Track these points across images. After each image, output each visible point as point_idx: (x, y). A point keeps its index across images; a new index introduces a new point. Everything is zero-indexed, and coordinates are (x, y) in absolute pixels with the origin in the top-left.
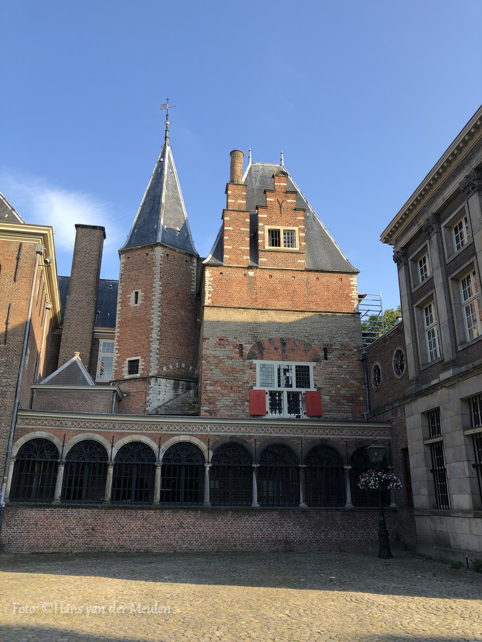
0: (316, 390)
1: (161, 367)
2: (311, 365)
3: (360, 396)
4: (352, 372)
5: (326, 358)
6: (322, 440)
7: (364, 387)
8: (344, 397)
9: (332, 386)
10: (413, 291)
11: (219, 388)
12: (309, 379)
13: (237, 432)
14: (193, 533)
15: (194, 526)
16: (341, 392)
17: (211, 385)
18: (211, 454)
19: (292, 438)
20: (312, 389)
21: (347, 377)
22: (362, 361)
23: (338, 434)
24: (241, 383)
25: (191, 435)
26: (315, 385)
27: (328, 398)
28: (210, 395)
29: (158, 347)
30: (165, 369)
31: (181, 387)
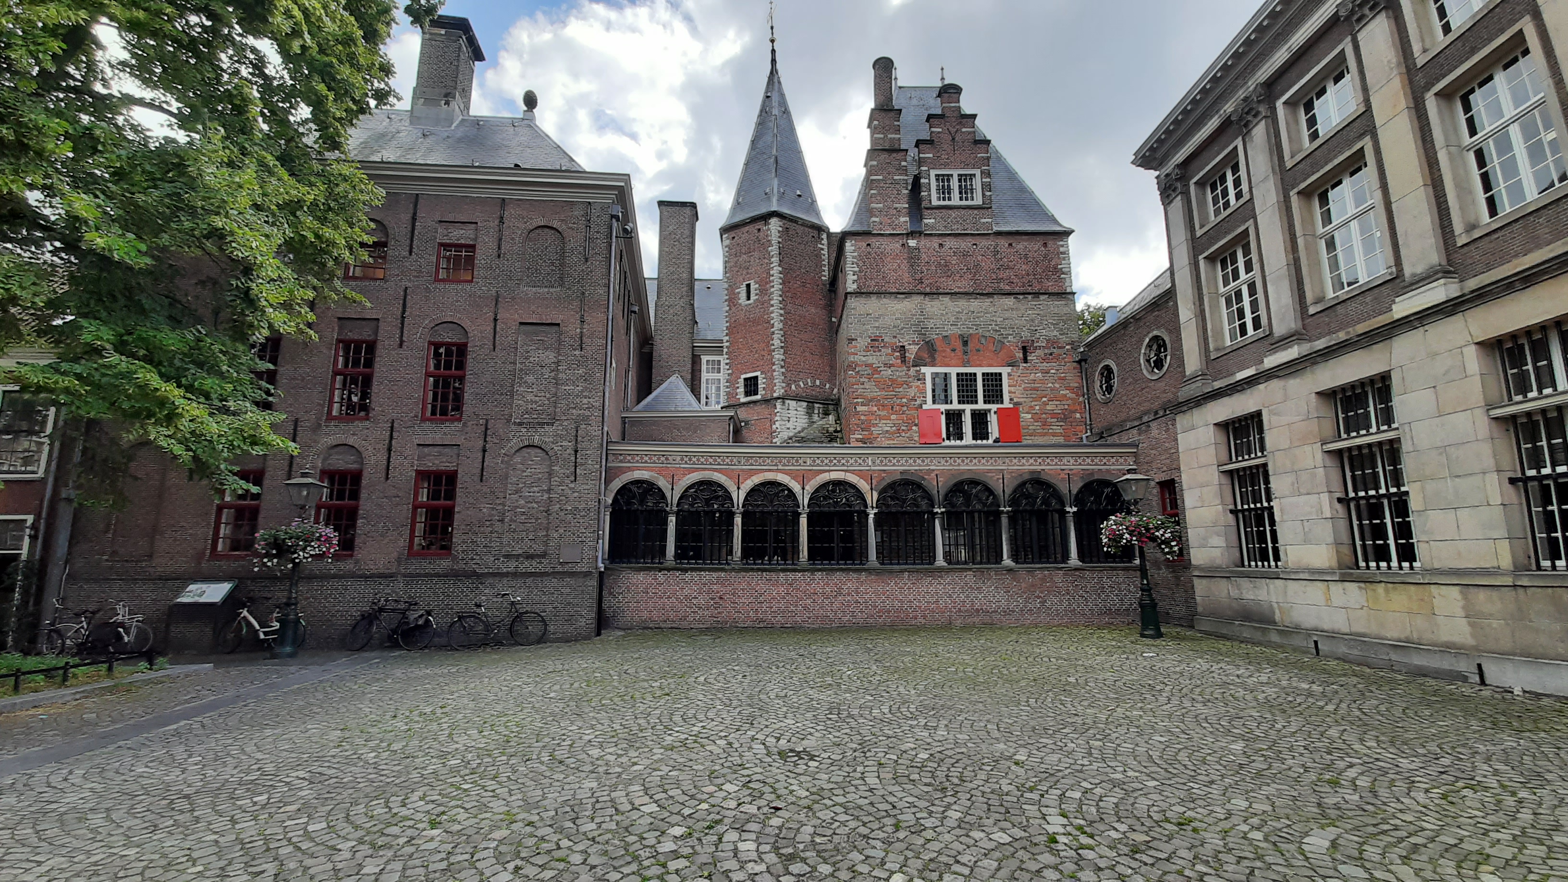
0: (1011, 406)
1: (789, 385)
2: (1005, 371)
3: (1075, 411)
4: (1063, 379)
5: (1025, 360)
6: (1032, 472)
7: (1081, 399)
8: (1053, 415)
9: (1035, 399)
10: (1199, 233)
11: (875, 409)
12: (1001, 391)
13: (911, 465)
14: (857, 602)
15: (857, 593)
16: (1048, 407)
17: (863, 404)
18: (875, 495)
19: (990, 471)
20: (1007, 404)
21: (1057, 386)
22: (1079, 362)
23: (1056, 464)
24: (904, 400)
25: (846, 471)
26: (1011, 399)
27: (1030, 416)
28: (863, 417)
29: (782, 357)
30: (793, 387)
31: (816, 411)
